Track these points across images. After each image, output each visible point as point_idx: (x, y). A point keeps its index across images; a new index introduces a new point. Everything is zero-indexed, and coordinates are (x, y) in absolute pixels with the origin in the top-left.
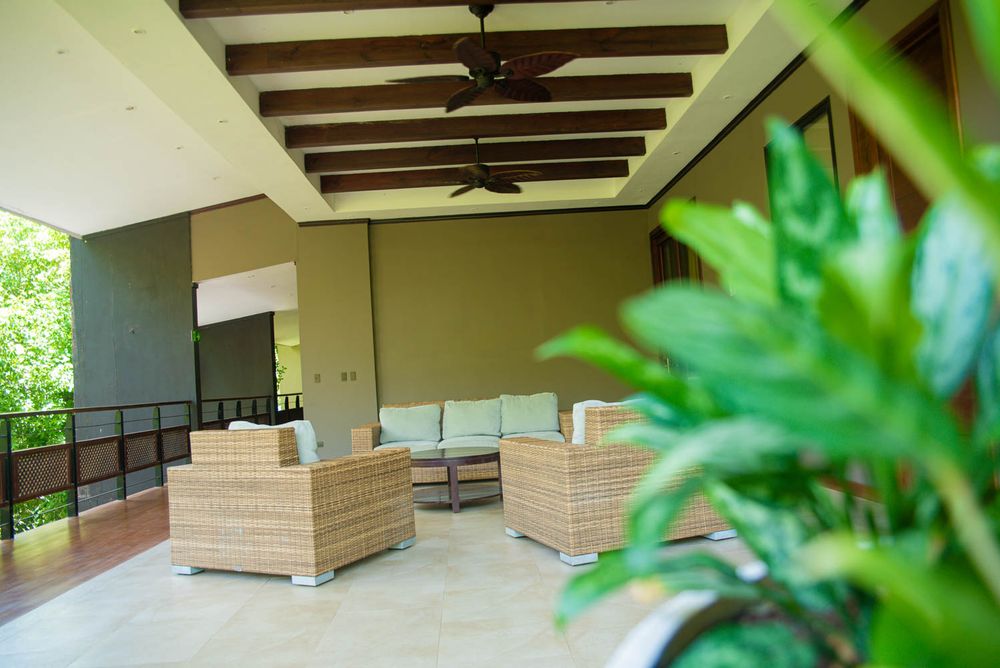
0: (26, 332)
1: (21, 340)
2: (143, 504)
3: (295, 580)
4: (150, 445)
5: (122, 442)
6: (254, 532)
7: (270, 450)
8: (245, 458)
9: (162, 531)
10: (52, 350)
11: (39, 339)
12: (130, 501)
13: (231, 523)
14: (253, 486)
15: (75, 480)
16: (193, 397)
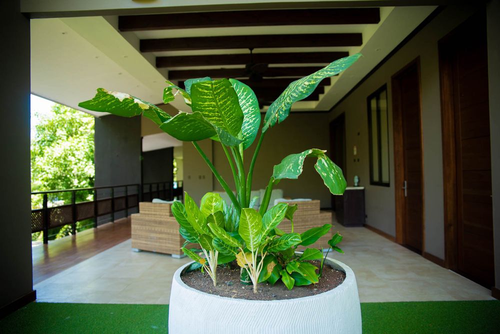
0: (75, 152)
1: (74, 155)
2: (120, 224)
3: (174, 256)
4: (123, 202)
5: (113, 200)
6: (160, 238)
7: (166, 211)
8: (158, 213)
9: (128, 235)
10: (85, 160)
11: (81, 154)
12: (115, 223)
13: (153, 235)
14: (160, 223)
15: (96, 214)
16: (140, 182)
